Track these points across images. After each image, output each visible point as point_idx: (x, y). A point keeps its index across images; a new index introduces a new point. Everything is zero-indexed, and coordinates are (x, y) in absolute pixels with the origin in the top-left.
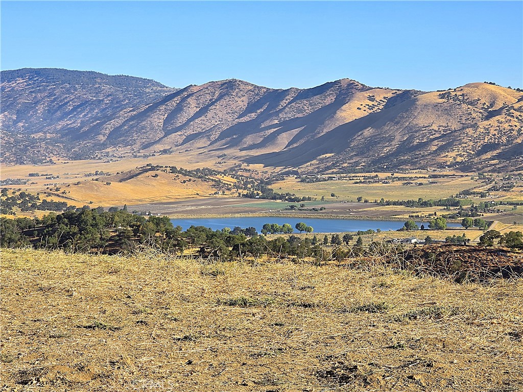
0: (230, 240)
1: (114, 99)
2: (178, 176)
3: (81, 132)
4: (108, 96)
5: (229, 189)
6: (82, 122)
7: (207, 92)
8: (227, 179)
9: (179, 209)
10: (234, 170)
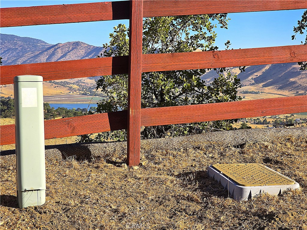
0: (76, 114)
1: (23, 48)
2: (52, 84)
3: (7, 62)
4: (20, 47)
5: (75, 91)
6: (8, 58)
7: (66, 47)
8: (75, 86)
9: (53, 99)
10: (78, 83)
